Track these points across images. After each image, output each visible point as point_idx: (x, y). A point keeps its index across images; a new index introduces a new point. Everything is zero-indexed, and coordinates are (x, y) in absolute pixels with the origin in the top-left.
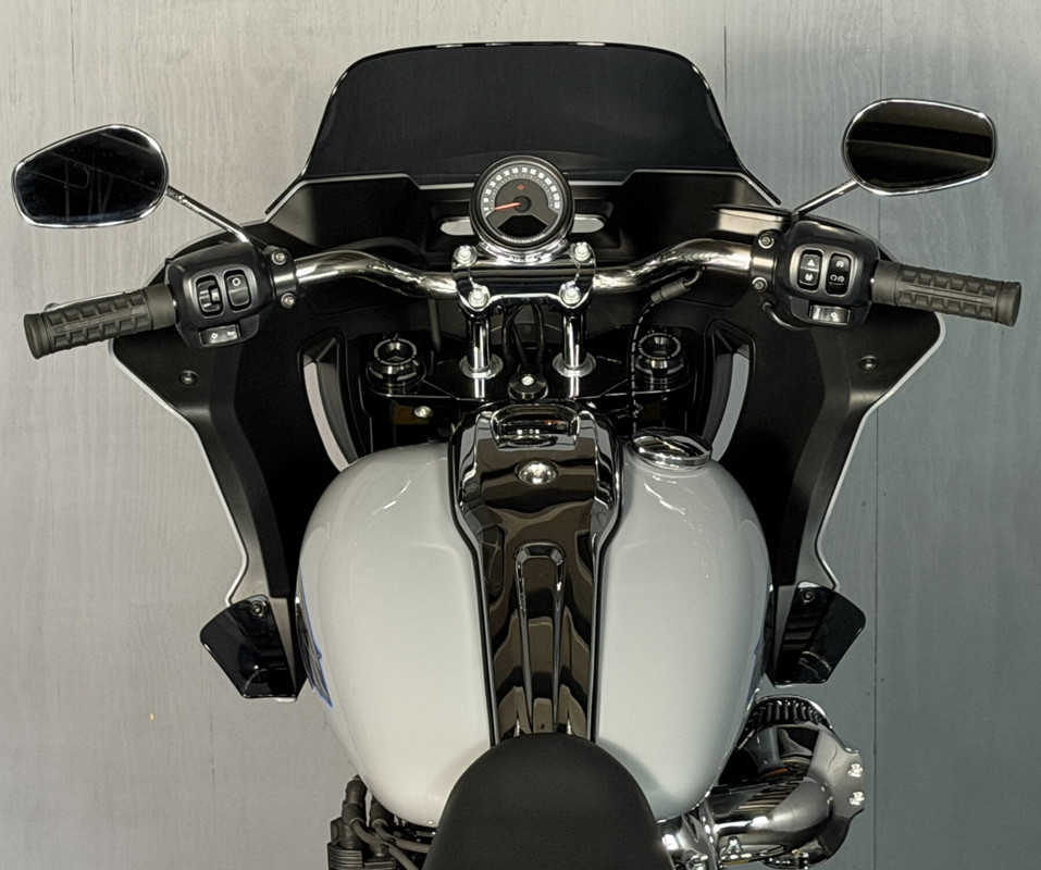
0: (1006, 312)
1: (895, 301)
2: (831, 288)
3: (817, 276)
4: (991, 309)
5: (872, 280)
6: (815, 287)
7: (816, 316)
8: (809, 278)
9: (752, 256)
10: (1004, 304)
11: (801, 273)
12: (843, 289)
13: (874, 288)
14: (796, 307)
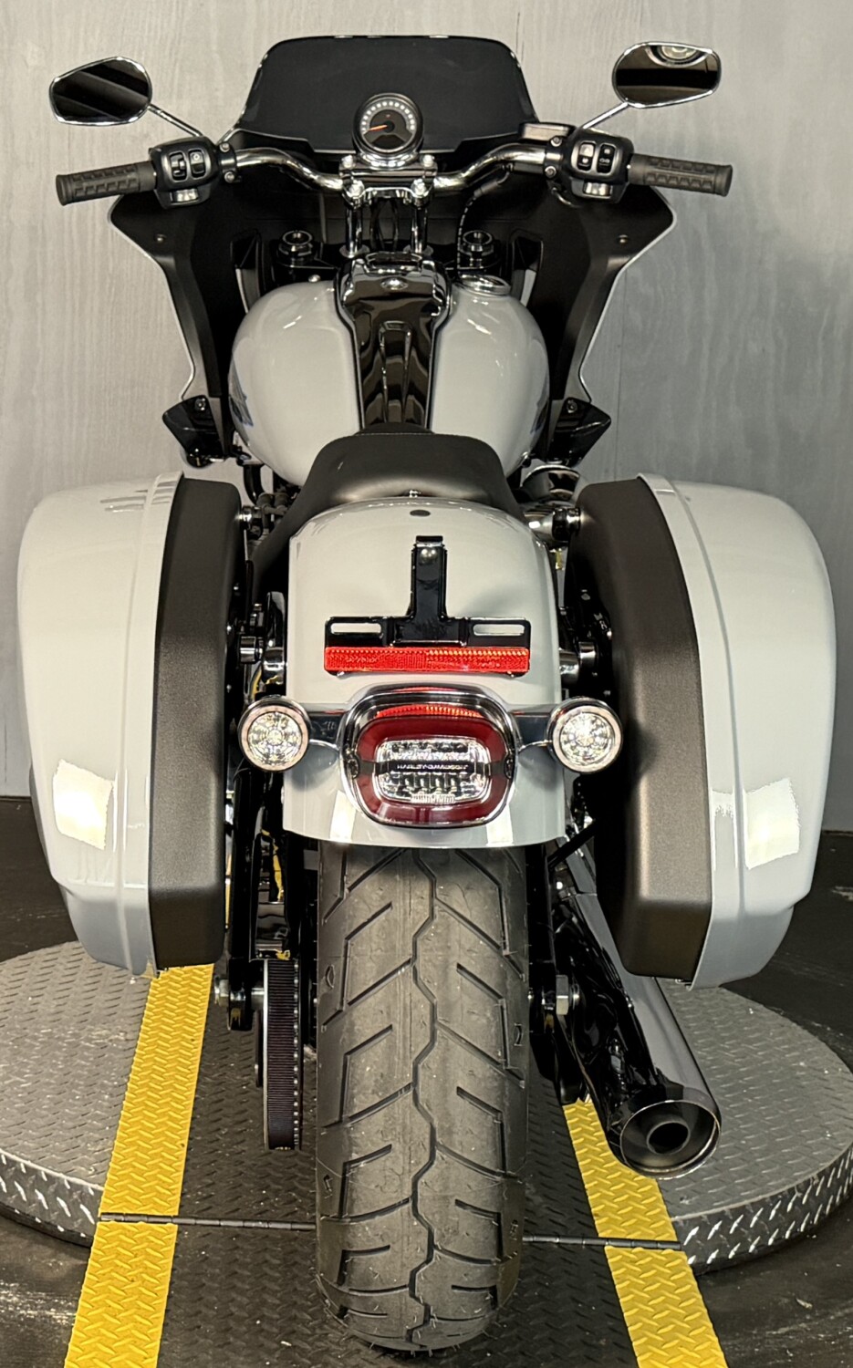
0: (721, 184)
1: (644, 181)
2: (601, 168)
3: (590, 159)
4: (711, 182)
5: (629, 167)
6: (589, 168)
7: (588, 190)
8: (585, 161)
9: (546, 153)
10: (720, 180)
11: (580, 158)
12: (608, 169)
13: (630, 172)
14: (576, 186)
